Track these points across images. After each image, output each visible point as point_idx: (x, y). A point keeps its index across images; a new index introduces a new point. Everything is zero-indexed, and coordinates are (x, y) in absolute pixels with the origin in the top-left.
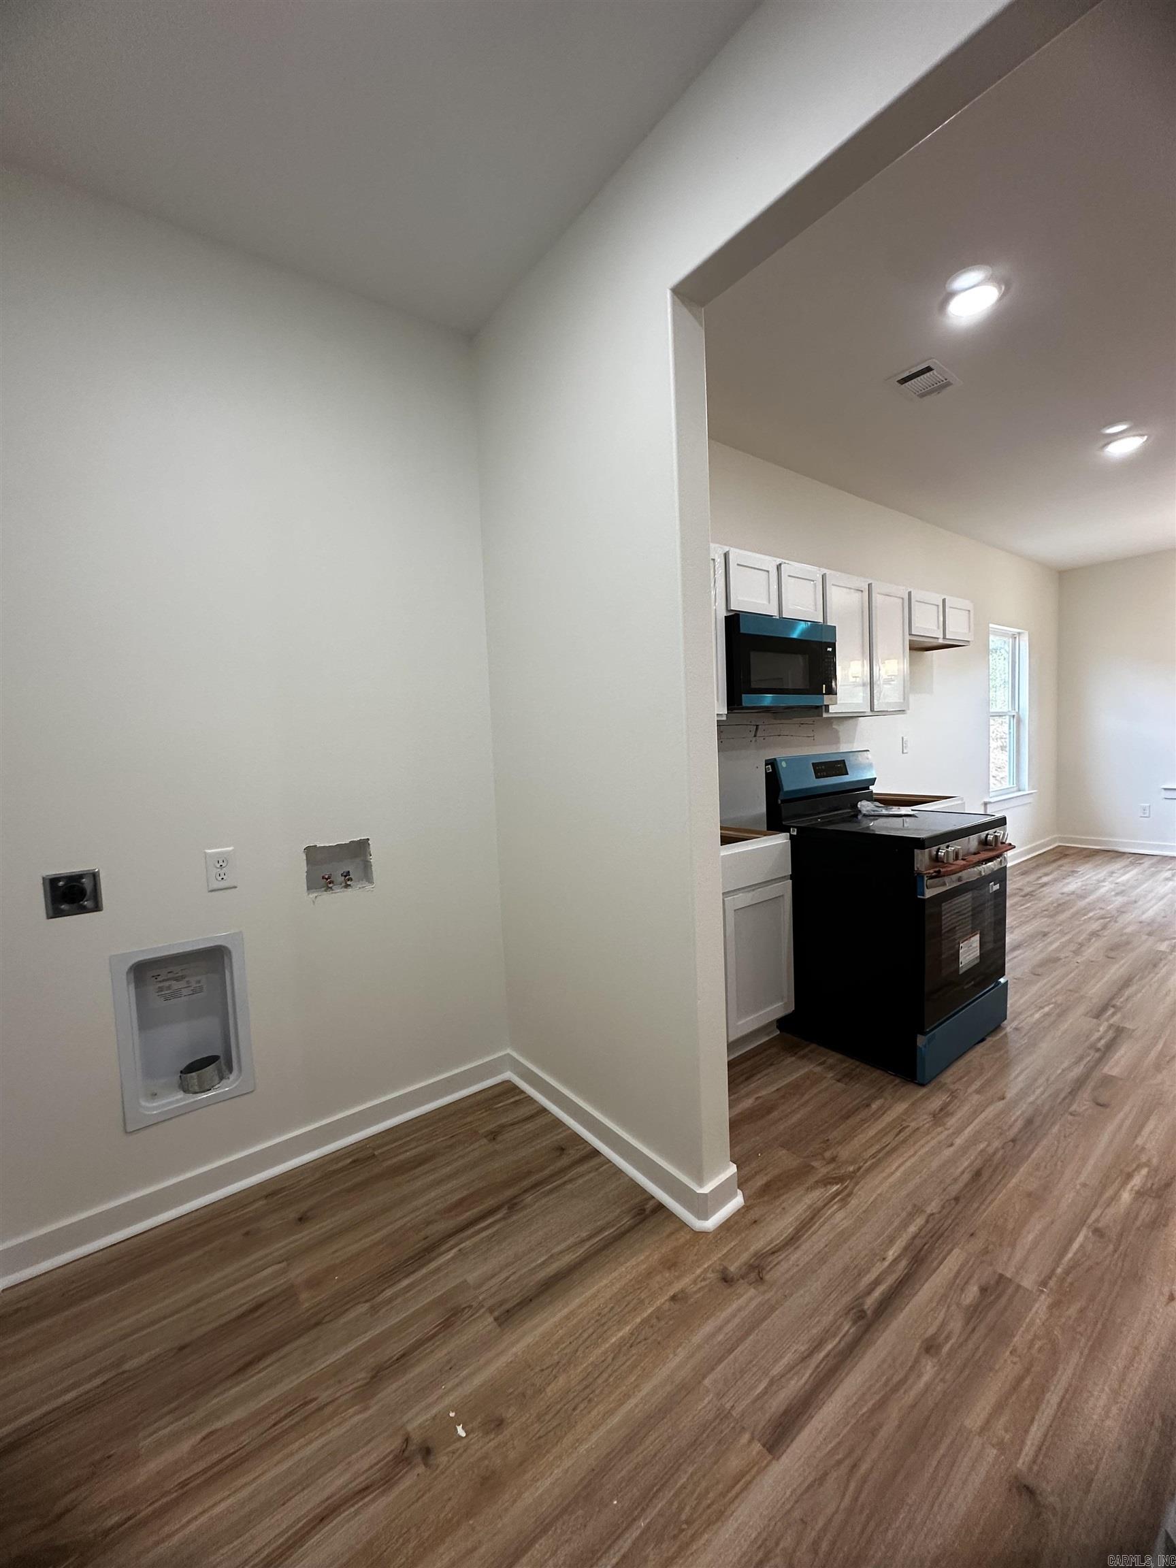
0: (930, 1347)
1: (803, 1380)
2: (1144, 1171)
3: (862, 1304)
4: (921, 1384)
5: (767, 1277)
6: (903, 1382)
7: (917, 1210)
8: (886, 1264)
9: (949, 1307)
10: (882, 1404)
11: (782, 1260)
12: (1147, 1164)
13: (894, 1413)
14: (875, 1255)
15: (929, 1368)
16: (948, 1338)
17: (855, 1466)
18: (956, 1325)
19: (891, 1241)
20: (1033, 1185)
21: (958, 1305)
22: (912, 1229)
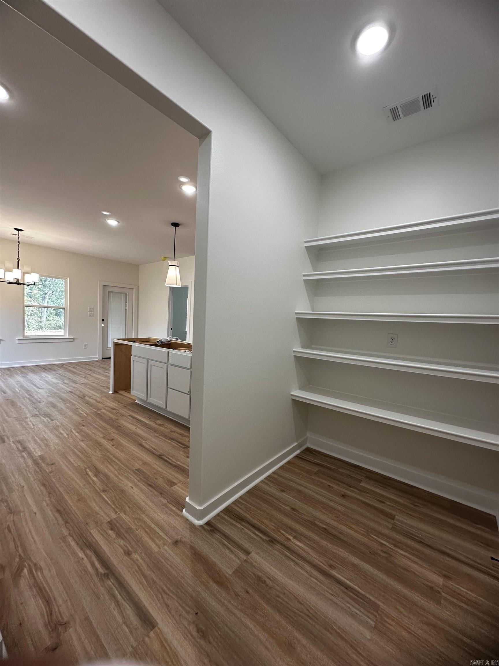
0: (128, 553)
1: (128, 607)
2: (88, 470)
3: (101, 574)
4: (141, 561)
5: (66, 619)
6: (139, 567)
7: (64, 539)
8: (85, 559)
9: (115, 542)
10: (145, 577)
11: (59, 610)
12: (86, 468)
13: (148, 572)
14: (79, 561)
15: (136, 556)
16: (126, 546)
17: (164, 591)
18: (122, 542)
19: (74, 553)
20: (75, 498)
21: (114, 539)
22: (73, 543)
